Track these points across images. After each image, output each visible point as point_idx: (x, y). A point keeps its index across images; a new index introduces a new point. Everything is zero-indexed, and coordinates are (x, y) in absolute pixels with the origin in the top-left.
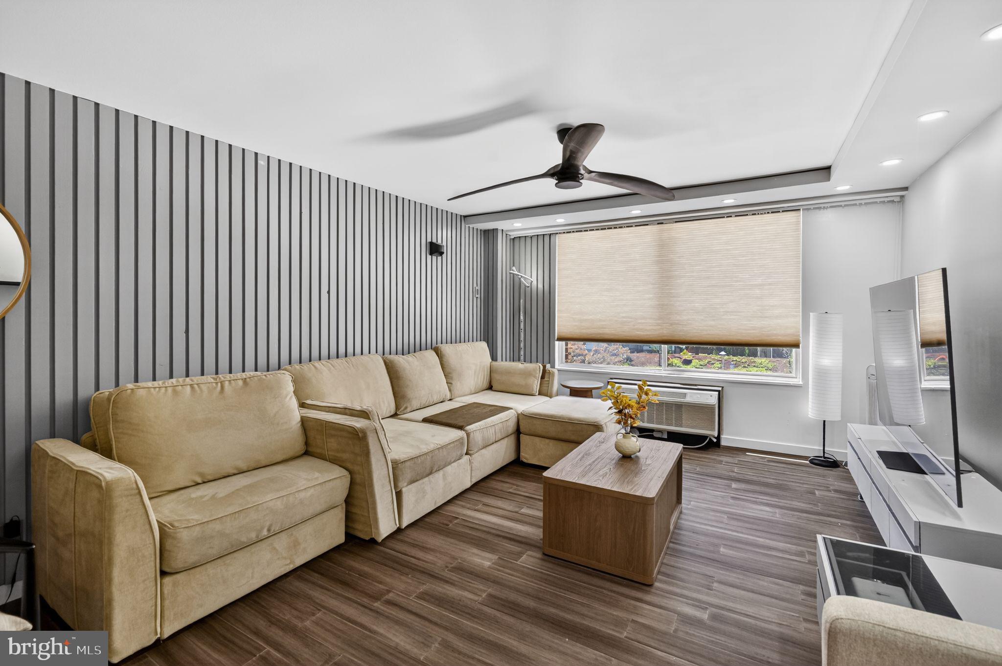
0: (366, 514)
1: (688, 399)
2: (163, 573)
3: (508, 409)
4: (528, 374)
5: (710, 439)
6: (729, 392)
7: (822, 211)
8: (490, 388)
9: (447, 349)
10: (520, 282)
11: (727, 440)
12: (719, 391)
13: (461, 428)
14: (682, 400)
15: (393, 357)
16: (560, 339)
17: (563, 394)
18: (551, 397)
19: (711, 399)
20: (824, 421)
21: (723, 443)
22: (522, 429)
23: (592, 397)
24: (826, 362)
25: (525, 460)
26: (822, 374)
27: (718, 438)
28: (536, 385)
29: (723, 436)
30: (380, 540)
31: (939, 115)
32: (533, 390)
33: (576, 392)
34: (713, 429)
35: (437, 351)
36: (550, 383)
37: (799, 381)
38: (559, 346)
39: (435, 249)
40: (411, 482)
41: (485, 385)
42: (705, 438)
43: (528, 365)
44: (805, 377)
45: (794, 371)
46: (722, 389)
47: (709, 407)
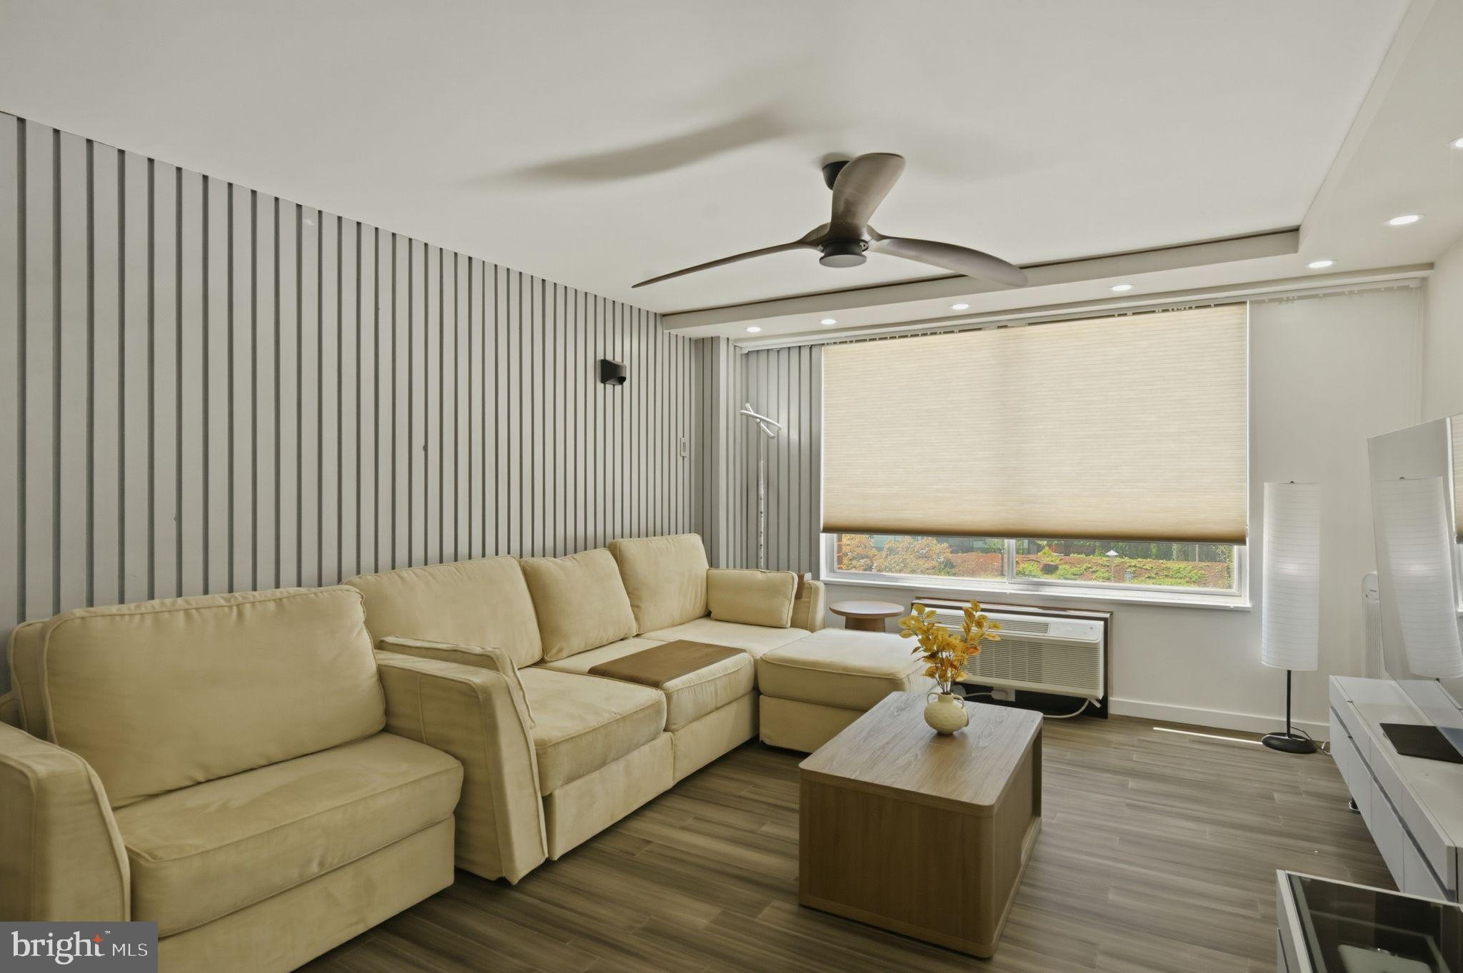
1: (1052, 634)
3: (738, 651)
4: (773, 590)
5: (1091, 703)
6: (1126, 626)
7: (1284, 304)
8: (707, 615)
9: (631, 547)
10: (759, 430)
11: (1120, 704)
12: (1105, 620)
13: (656, 685)
14: (1042, 635)
15: (538, 561)
16: (828, 529)
17: (835, 626)
18: (812, 631)
19: (1092, 632)
20: (1289, 672)
21: (1113, 710)
22: (763, 686)
23: (883, 630)
24: (1291, 568)
25: (767, 741)
26: (1284, 588)
27: (1104, 701)
28: (785, 610)
29: (1111, 699)
30: (515, 881)
32: (782, 619)
33: (856, 623)
34: (1095, 687)
35: (614, 550)
36: (811, 607)
37: (1244, 602)
38: (827, 543)
39: (610, 372)
40: (570, 779)
41: (699, 609)
42: (1081, 701)
43: (774, 575)
44: (1255, 594)
45: (1235, 585)
46: (1109, 616)
47: (1089, 648)
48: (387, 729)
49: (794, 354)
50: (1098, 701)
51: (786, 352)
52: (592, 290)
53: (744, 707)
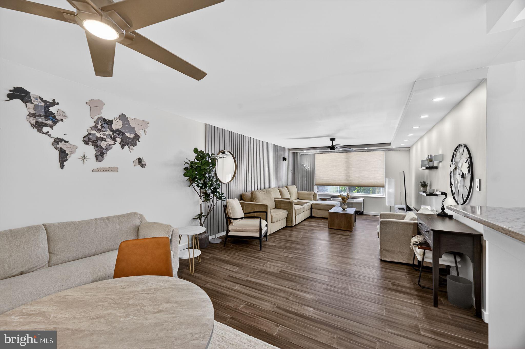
0: (291, 220)
1: (355, 201)
2: (271, 223)
3: (309, 202)
4: (310, 194)
5: (361, 212)
6: (366, 199)
7: (390, 151)
8: (298, 199)
9: (289, 187)
10: (303, 167)
11: (365, 212)
12: (363, 199)
13: (302, 205)
14: (353, 201)
15: (280, 188)
16: (316, 185)
17: (319, 200)
18: (316, 201)
19: (361, 201)
20: (390, 206)
21: (364, 214)
22: (313, 207)
23: (327, 201)
24: (391, 191)
25: (313, 216)
26: (389, 194)
27: (363, 212)
28: (312, 197)
29: (364, 212)
30: (293, 226)
31: (418, 127)
32: (311, 199)
33: (322, 199)
34: (362, 209)
35: (287, 187)
36: (316, 197)
37: (384, 196)
38: (315, 187)
39: (284, 159)
40: (297, 215)
41: (297, 198)
42: (359, 212)
43: (310, 192)
44: (386, 195)
45: (383, 194)
46: (364, 199)
47: (361, 203)
48: (275, 208)
49: (308, 155)
50: (362, 211)
51: (306, 155)
52: (275, 144)
53: (309, 211)
